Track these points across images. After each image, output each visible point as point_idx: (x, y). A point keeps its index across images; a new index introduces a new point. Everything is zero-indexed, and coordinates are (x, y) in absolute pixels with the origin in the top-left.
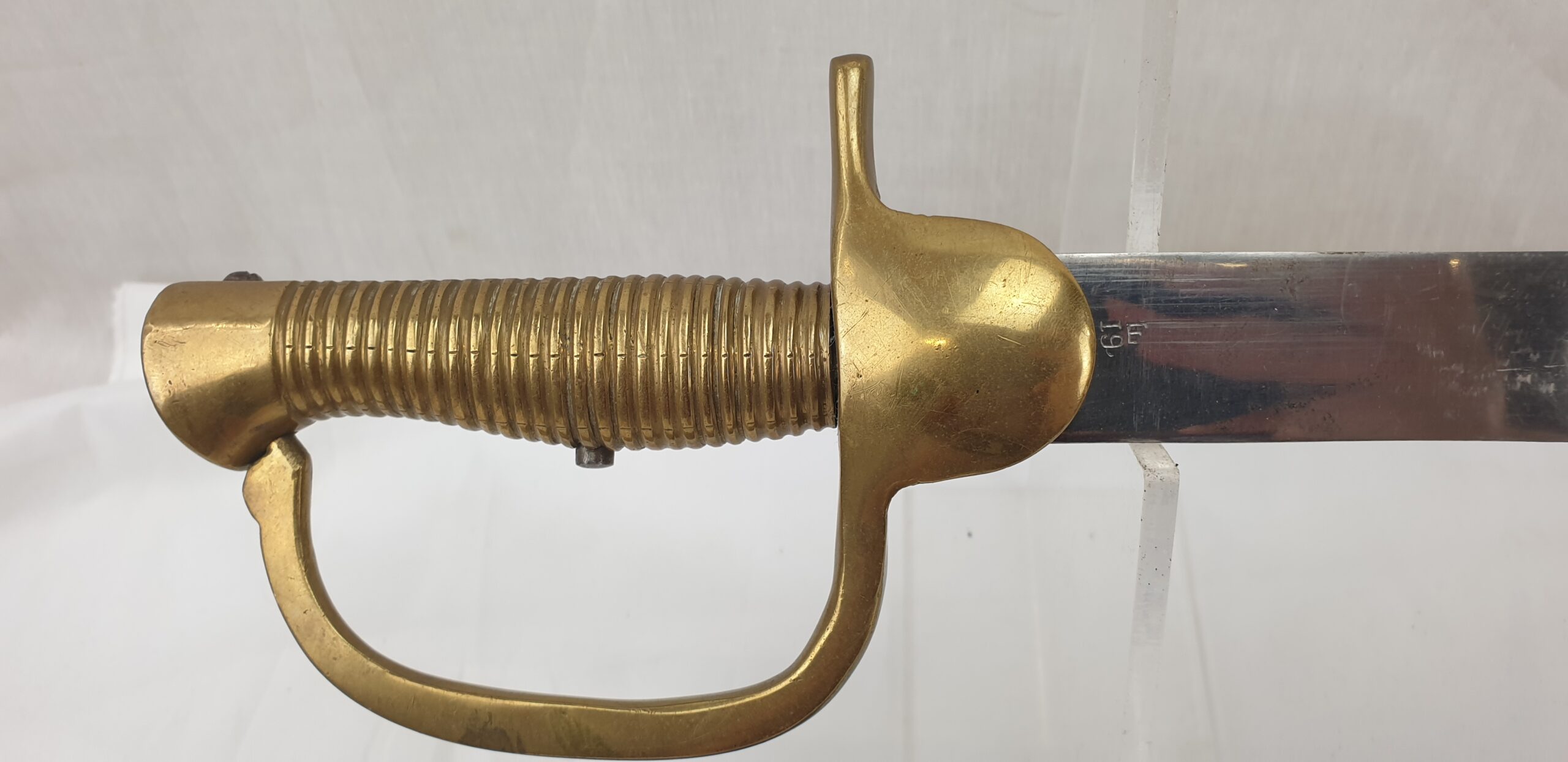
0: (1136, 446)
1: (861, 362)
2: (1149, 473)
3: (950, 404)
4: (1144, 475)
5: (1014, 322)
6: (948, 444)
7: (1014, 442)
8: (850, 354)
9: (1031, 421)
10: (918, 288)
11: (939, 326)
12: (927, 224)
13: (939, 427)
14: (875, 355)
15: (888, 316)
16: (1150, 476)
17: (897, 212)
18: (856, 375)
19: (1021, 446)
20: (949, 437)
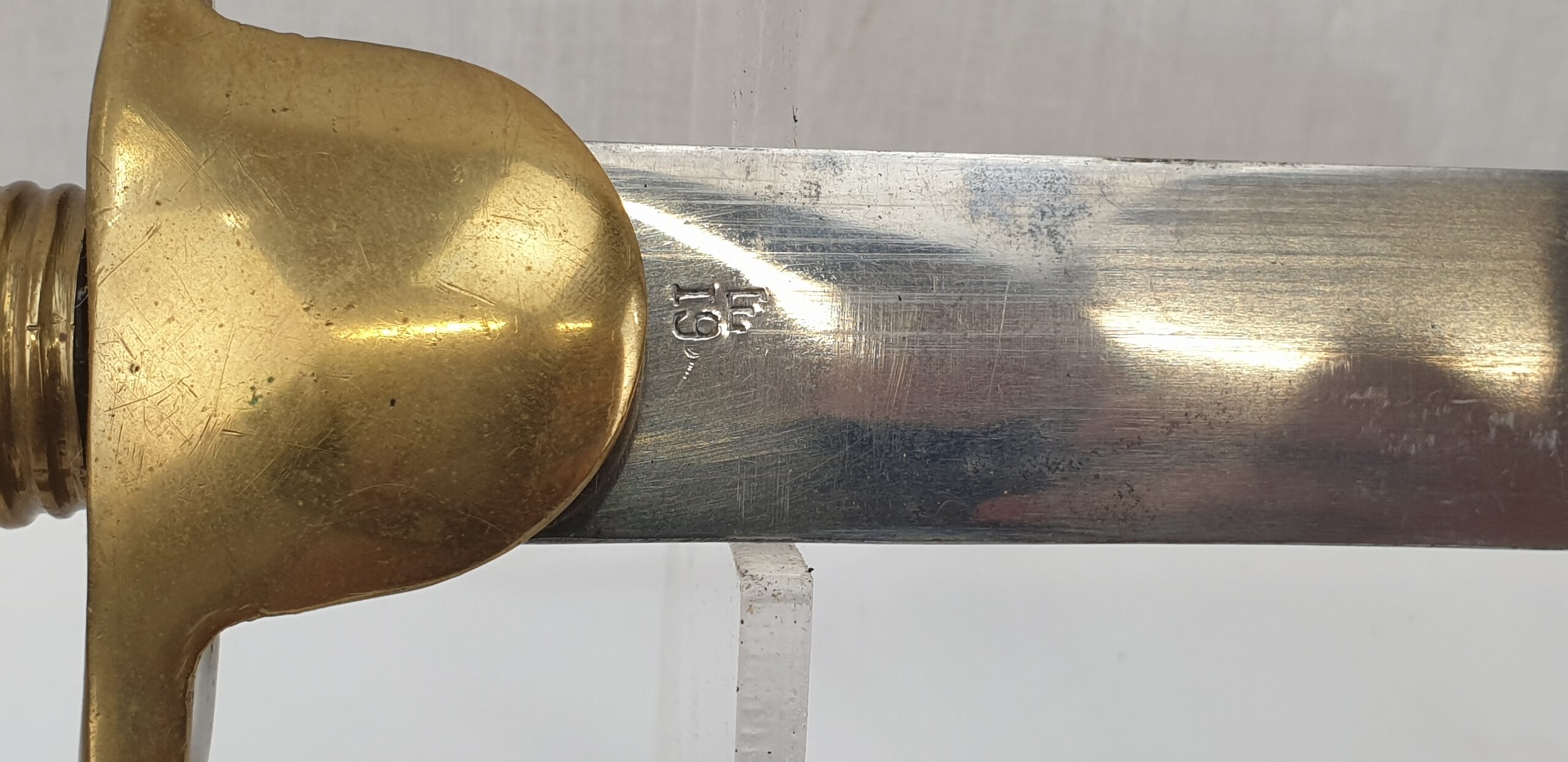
0: (741, 546)
1: (138, 338)
2: (751, 582)
3: (332, 430)
4: (741, 588)
5: (476, 254)
6: (326, 520)
7: (469, 515)
8: (115, 318)
9: (507, 470)
10: (273, 179)
11: (315, 259)
12: (303, 51)
13: (308, 481)
14: (170, 320)
15: (202, 236)
16: (752, 588)
17: (239, 24)
18: (127, 365)
19: (487, 525)
20: (329, 504)
